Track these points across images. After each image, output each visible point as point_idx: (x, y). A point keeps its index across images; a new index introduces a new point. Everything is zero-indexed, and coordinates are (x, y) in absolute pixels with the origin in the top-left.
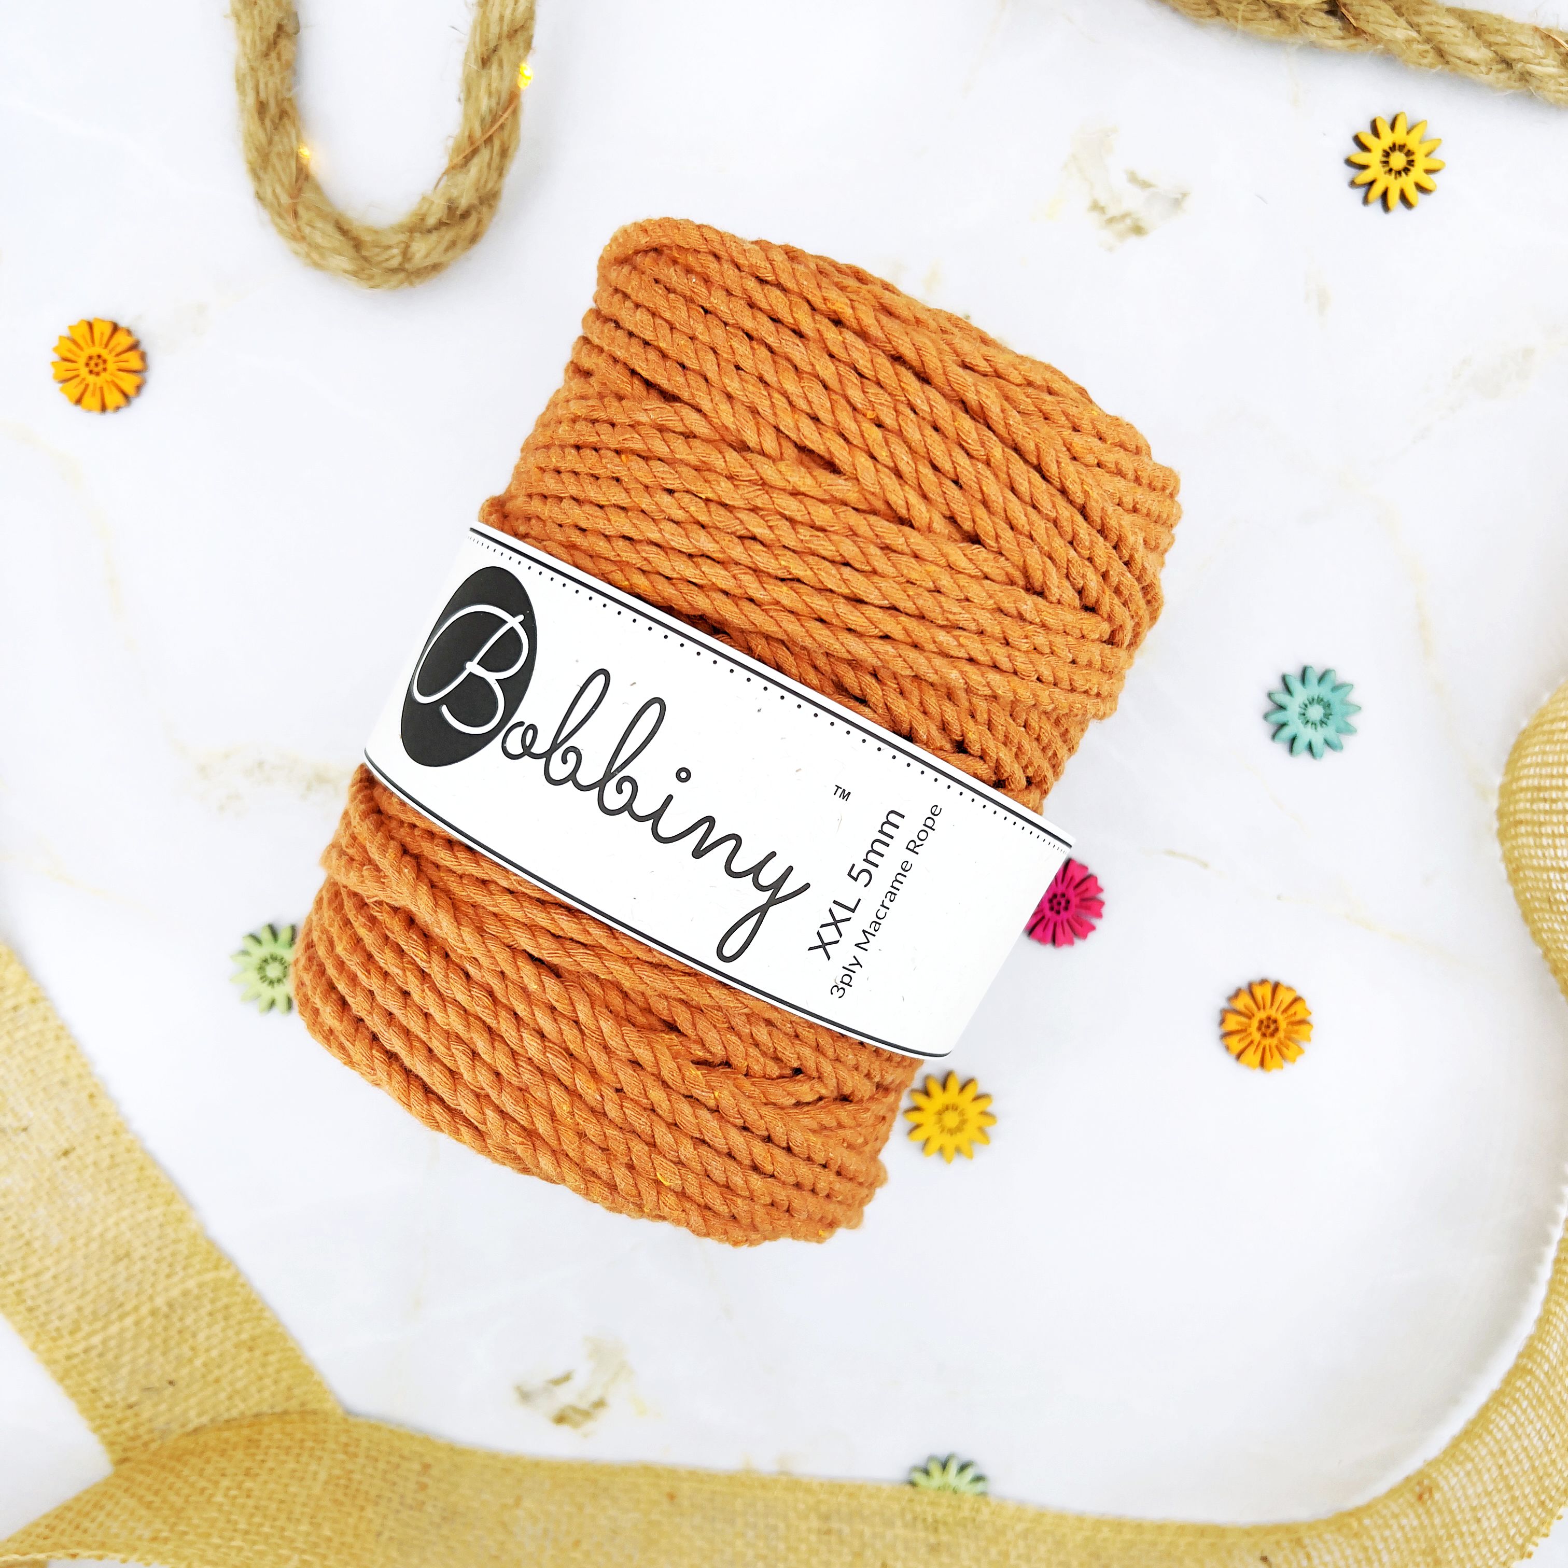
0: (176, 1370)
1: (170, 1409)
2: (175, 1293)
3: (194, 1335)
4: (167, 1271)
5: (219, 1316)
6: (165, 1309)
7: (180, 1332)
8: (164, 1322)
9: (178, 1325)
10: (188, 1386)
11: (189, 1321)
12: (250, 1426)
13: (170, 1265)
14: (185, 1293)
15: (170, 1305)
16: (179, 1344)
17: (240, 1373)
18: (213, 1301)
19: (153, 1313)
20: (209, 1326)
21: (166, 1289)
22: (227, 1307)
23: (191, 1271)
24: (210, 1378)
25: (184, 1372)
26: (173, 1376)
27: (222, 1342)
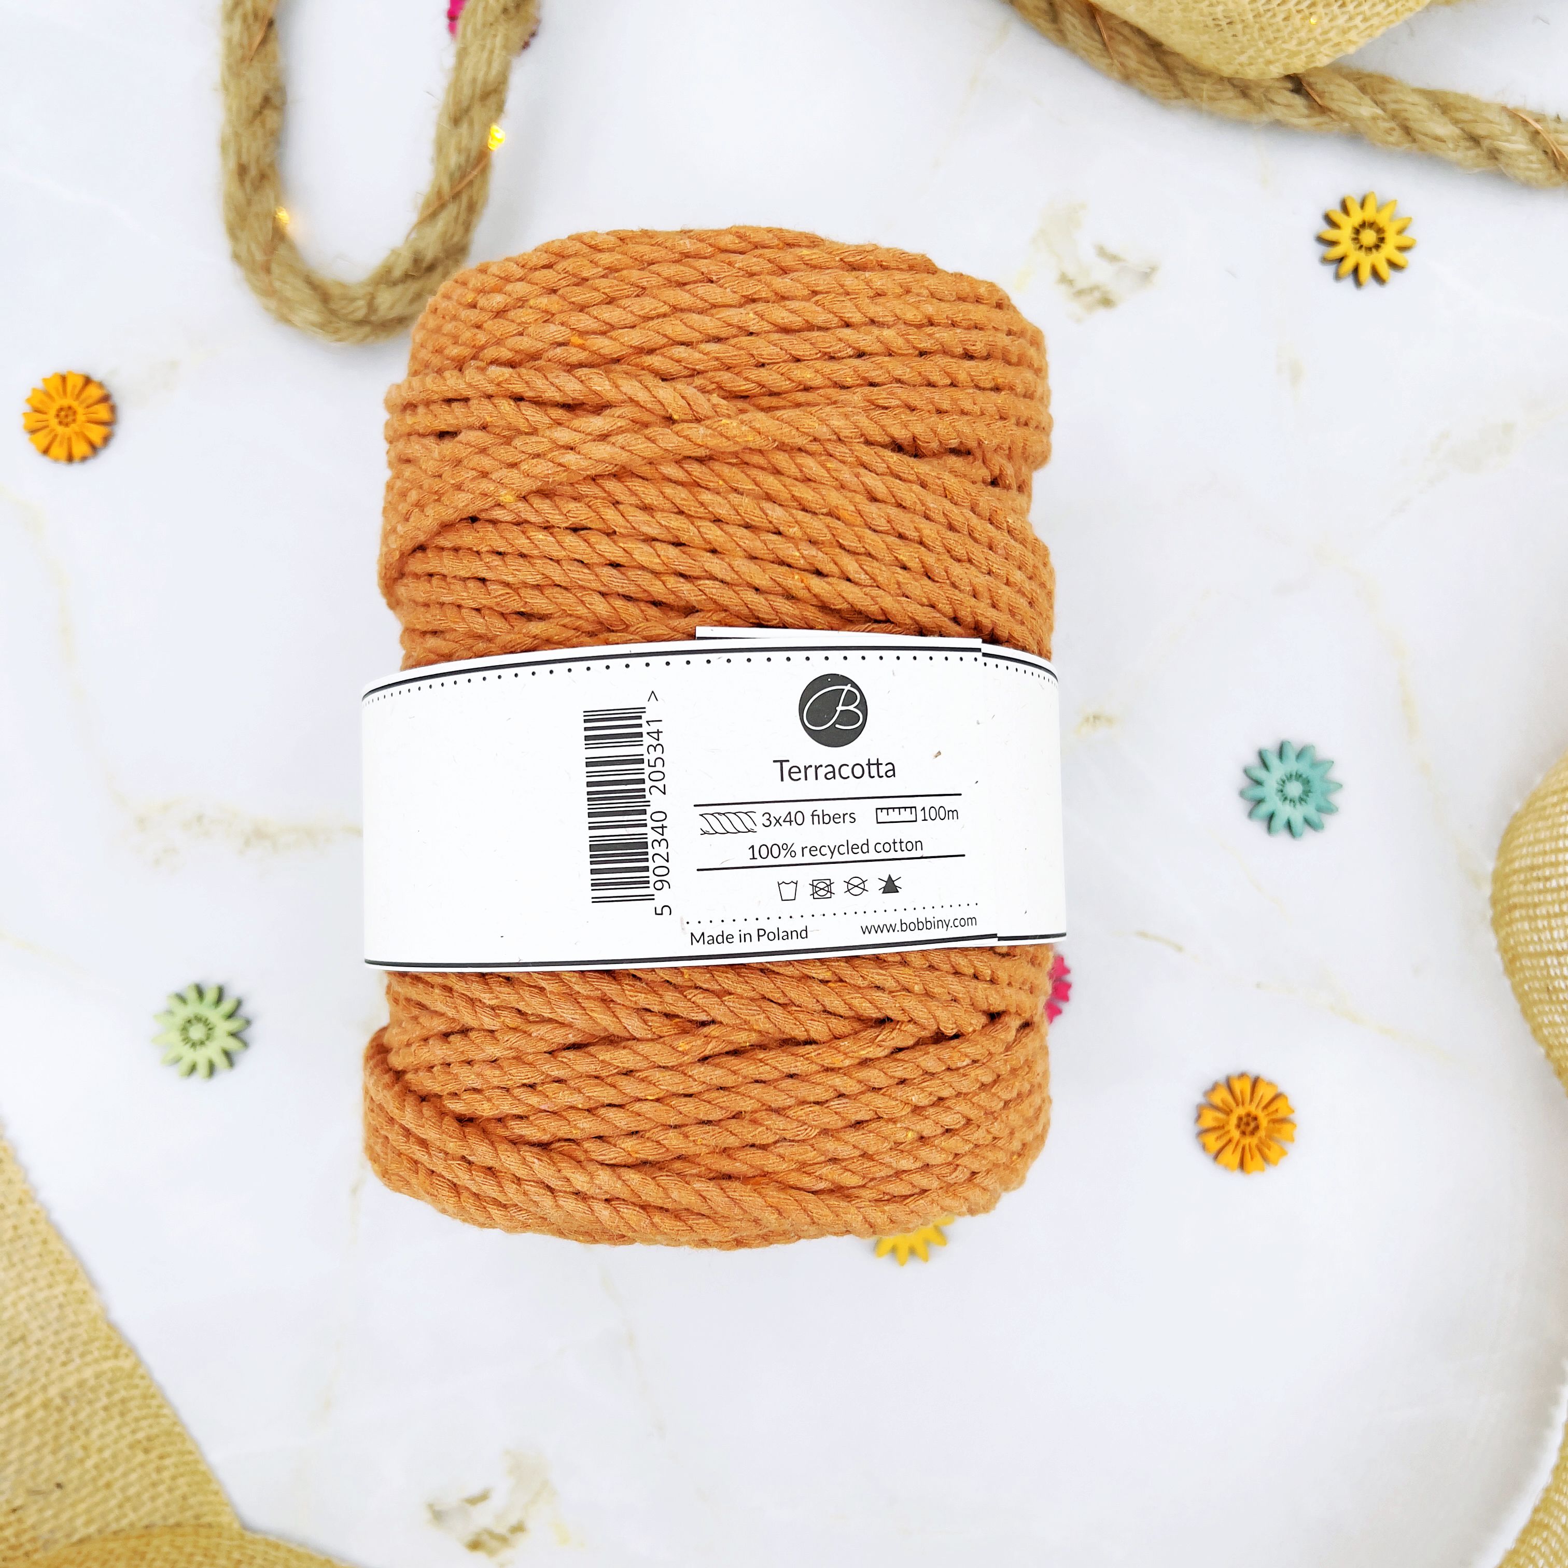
0: (65, 1471)
1: (56, 1516)
2: (71, 1382)
3: (87, 1432)
4: (63, 1358)
5: (115, 1411)
6: (58, 1401)
7: (73, 1428)
8: (56, 1416)
9: (71, 1420)
10: (77, 1490)
11: (82, 1416)
12: (140, 1537)
13: (68, 1352)
14: (81, 1384)
15: (64, 1397)
16: (70, 1442)
17: (133, 1477)
18: (109, 1394)
19: (45, 1405)
20: (104, 1422)
21: (61, 1378)
22: (123, 1401)
23: (89, 1358)
24: (101, 1482)
25: (75, 1473)
26: (61, 1479)
27: (116, 1442)
